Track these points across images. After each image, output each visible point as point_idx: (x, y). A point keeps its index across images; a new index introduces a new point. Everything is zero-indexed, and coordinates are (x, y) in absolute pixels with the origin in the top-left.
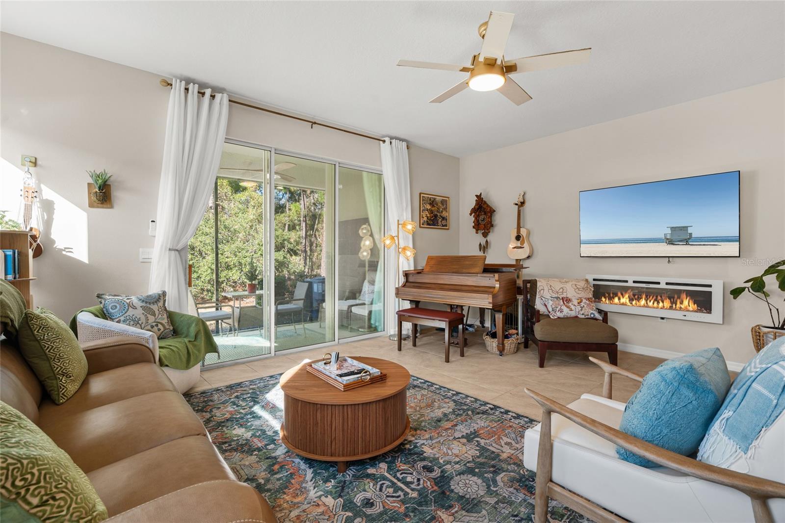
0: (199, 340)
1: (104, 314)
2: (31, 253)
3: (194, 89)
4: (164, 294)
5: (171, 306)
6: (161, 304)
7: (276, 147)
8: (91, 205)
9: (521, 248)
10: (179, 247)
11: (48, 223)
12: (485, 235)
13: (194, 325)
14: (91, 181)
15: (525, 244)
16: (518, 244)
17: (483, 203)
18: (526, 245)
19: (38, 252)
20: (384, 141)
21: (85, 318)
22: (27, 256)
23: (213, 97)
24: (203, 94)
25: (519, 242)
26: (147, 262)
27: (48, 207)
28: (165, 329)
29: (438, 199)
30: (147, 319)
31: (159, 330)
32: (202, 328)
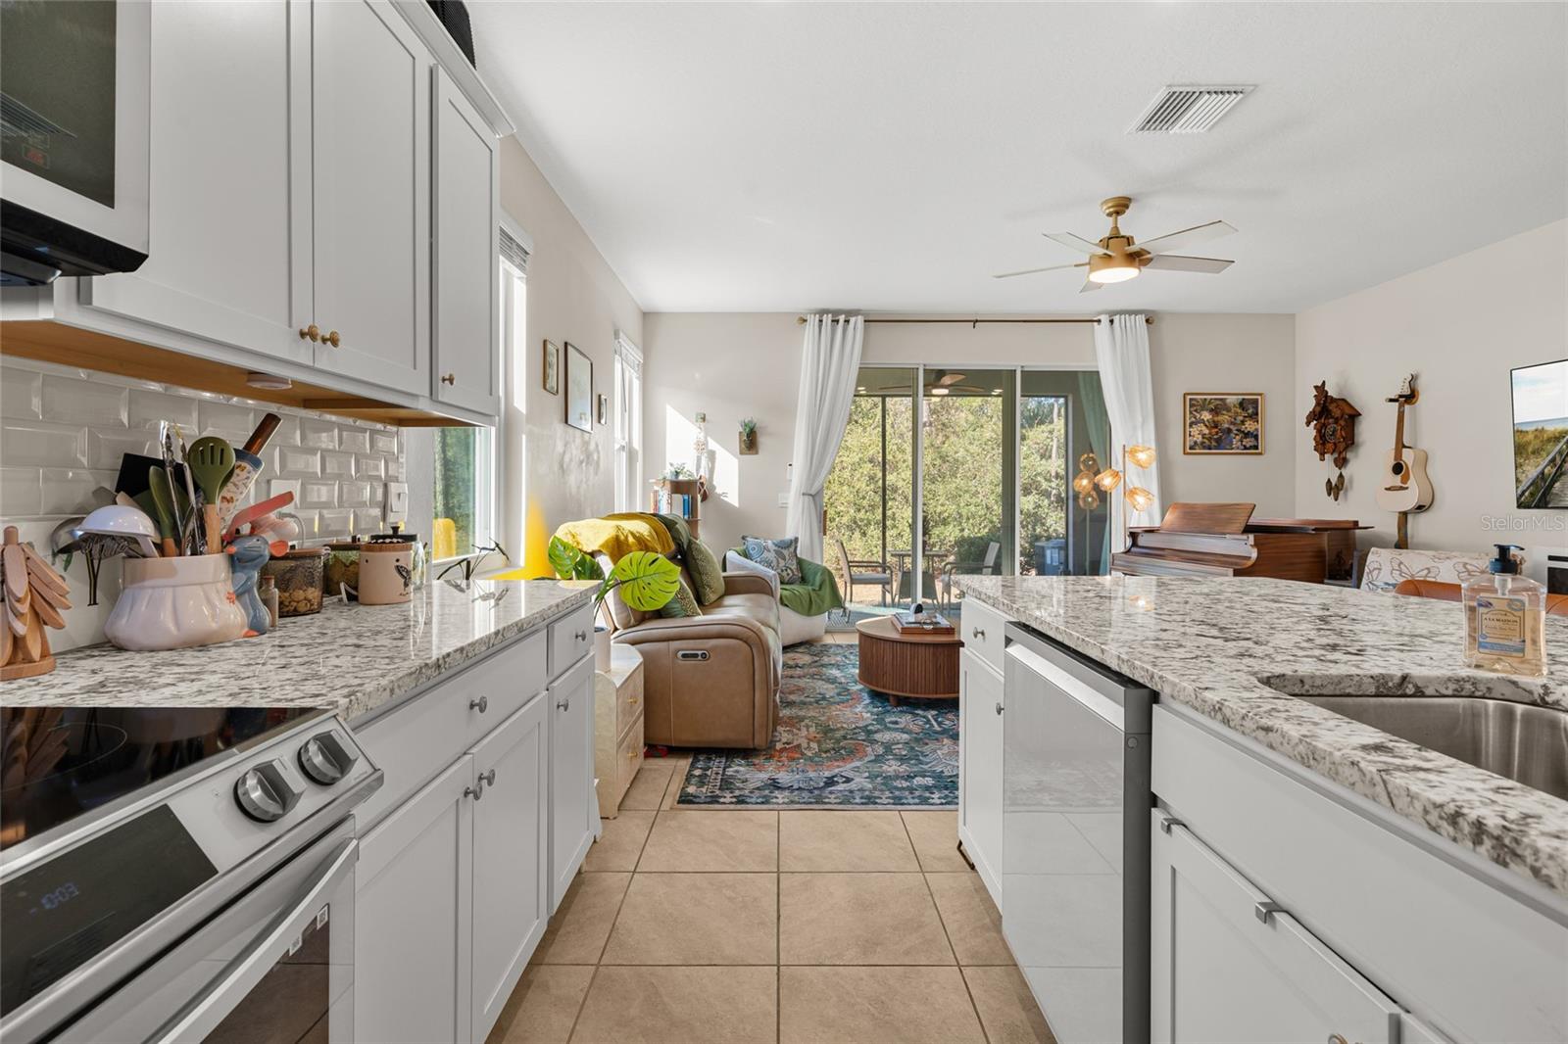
0: (823, 589)
1: (746, 555)
2: (699, 498)
3: (827, 319)
4: (796, 539)
5: (802, 552)
6: (792, 549)
7: (926, 362)
8: (741, 453)
9: (1402, 488)
10: (813, 492)
11: (711, 471)
12: (1341, 462)
13: (819, 574)
14: (741, 430)
15: (1409, 482)
16: (1397, 480)
17: (1329, 401)
18: (1412, 483)
19: (705, 497)
20: (1099, 321)
21: (731, 555)
22: (697, 500)
23: (847, 321)
24: (838, 321)
25: (1399, 477)
26: (784, 507)
27: (712, 455)
28: (794, 574)
29: (1231, 400)
30: (778, 563)
31: (788, 574)
32: (827, 578)
